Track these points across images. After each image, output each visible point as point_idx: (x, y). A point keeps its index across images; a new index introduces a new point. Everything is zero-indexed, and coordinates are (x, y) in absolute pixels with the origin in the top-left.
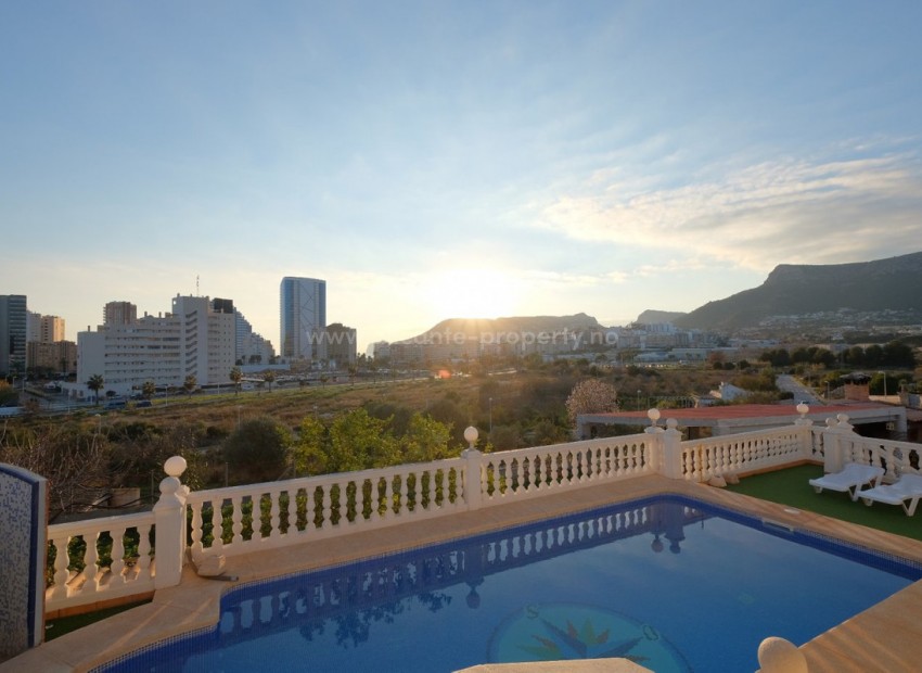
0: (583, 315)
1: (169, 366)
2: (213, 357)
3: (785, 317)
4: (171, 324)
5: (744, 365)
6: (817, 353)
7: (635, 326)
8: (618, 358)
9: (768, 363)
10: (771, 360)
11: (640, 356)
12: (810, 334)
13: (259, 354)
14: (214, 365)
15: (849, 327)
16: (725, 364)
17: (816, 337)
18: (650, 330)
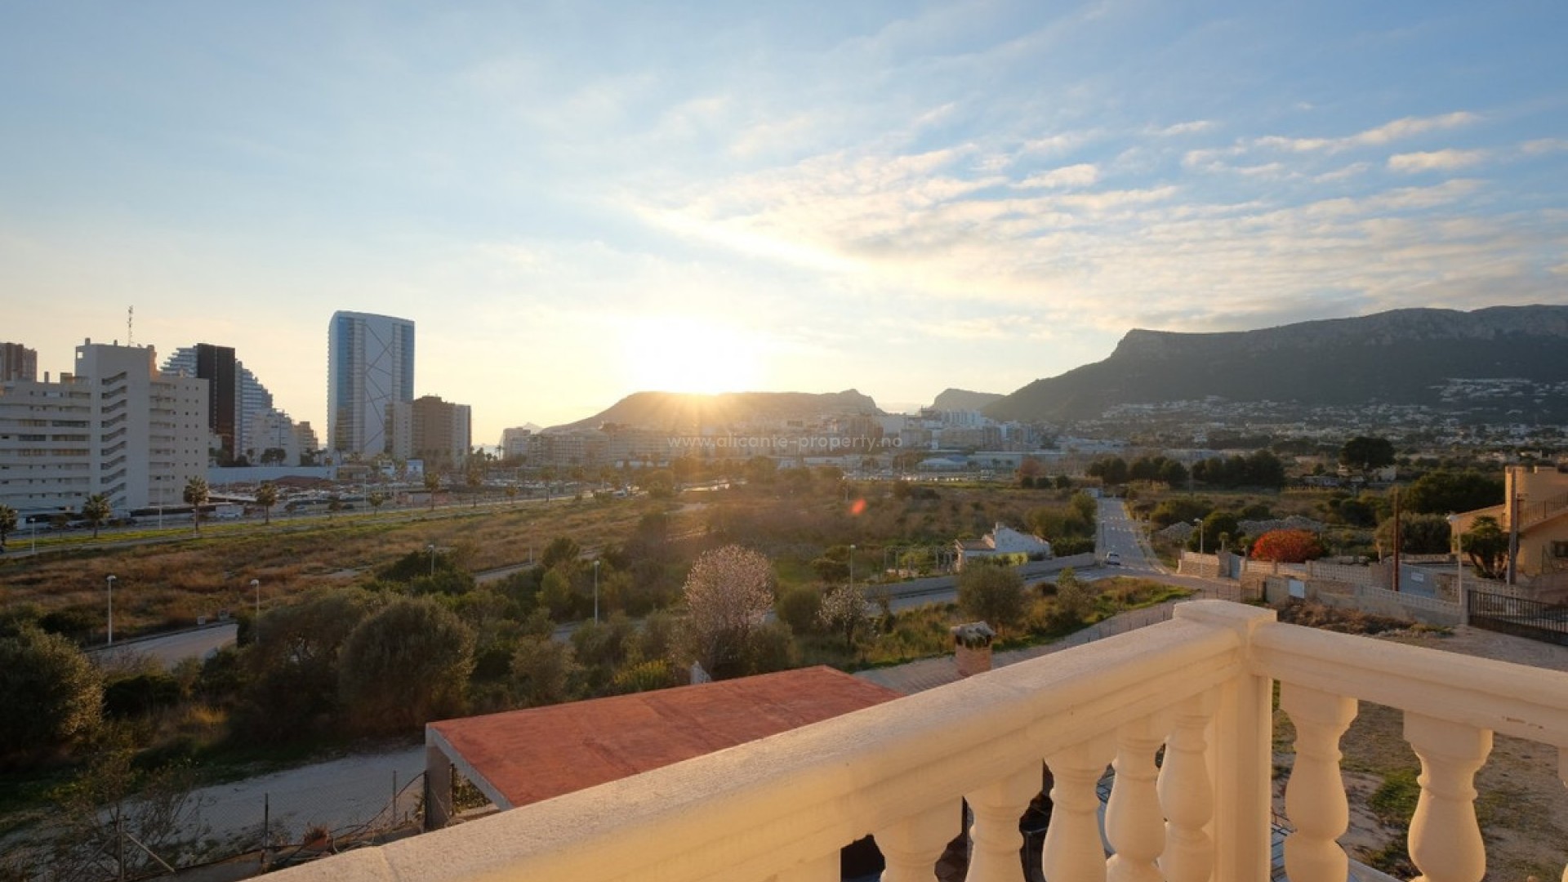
0: (853, 391)
1: (63, 473)
2: (163, 458)
3: (1136, 406)
4: (71, 394)
5: (1063, 482)
6: (1164, 466)
7: (927, 414)
8: (895, 465)
9: (1099, 479)
10: (1102, 474)
11: (926, 462)
12: (1166, 433)
13: (282, 447)
14: (162, 472)
15: (1217, 424)
16: (1039, 480)
17: (1173, 437)
18: (948, 421)
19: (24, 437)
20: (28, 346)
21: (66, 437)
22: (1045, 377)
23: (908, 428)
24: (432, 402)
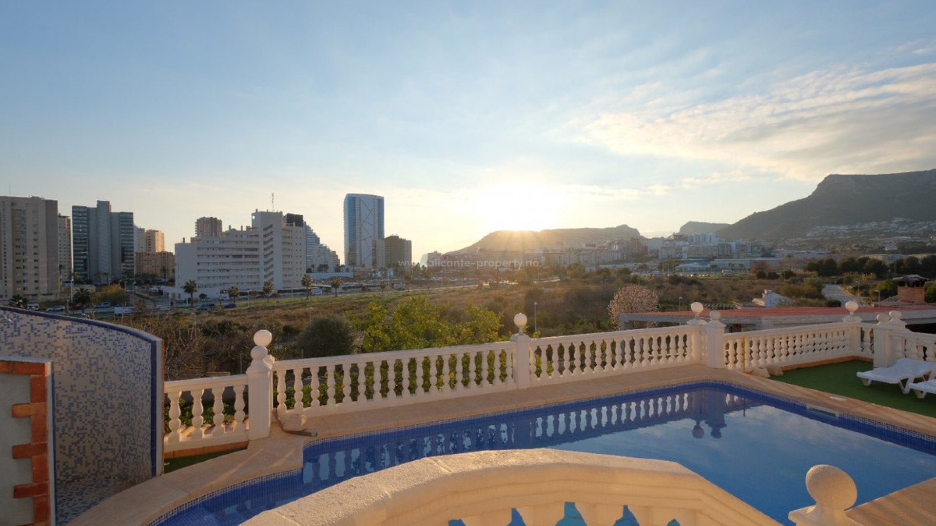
0: (625, 226)
1: (250, 273)
2: (288, 266)
3: (833, 227)
4: (251, 236)
5: (789, 274)
6: (867, 263)
7: (678, 237)
8: (660, 268)
9: (815, 273)
10: (817, 270)
11: (681, 265)
12: (860, 245)
13: (326, 263)
14: (288, 272)
15: (904, 237)
16: (769, 274)
17: (867, 247)
18: (692, 241)
19: (234, 256)
20: (219, 219)
21: (250, 256)
22: (761, 211)
23: (664, 246)
24: (394, 239)
